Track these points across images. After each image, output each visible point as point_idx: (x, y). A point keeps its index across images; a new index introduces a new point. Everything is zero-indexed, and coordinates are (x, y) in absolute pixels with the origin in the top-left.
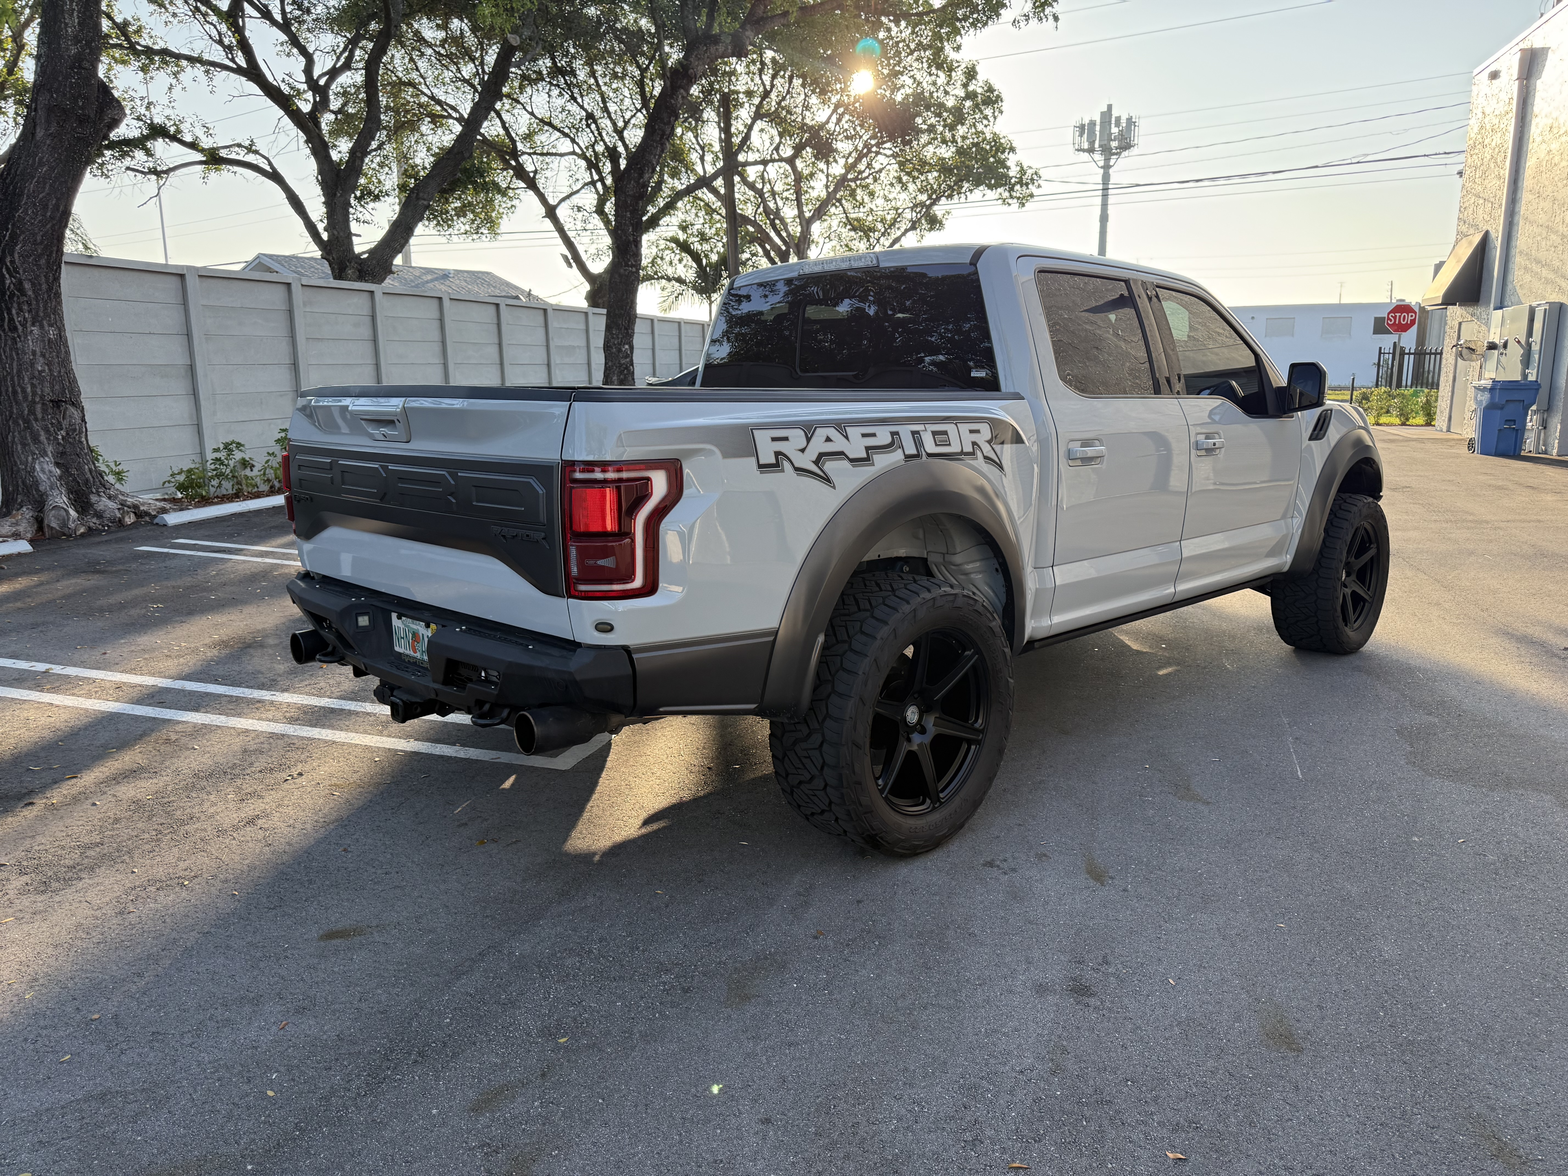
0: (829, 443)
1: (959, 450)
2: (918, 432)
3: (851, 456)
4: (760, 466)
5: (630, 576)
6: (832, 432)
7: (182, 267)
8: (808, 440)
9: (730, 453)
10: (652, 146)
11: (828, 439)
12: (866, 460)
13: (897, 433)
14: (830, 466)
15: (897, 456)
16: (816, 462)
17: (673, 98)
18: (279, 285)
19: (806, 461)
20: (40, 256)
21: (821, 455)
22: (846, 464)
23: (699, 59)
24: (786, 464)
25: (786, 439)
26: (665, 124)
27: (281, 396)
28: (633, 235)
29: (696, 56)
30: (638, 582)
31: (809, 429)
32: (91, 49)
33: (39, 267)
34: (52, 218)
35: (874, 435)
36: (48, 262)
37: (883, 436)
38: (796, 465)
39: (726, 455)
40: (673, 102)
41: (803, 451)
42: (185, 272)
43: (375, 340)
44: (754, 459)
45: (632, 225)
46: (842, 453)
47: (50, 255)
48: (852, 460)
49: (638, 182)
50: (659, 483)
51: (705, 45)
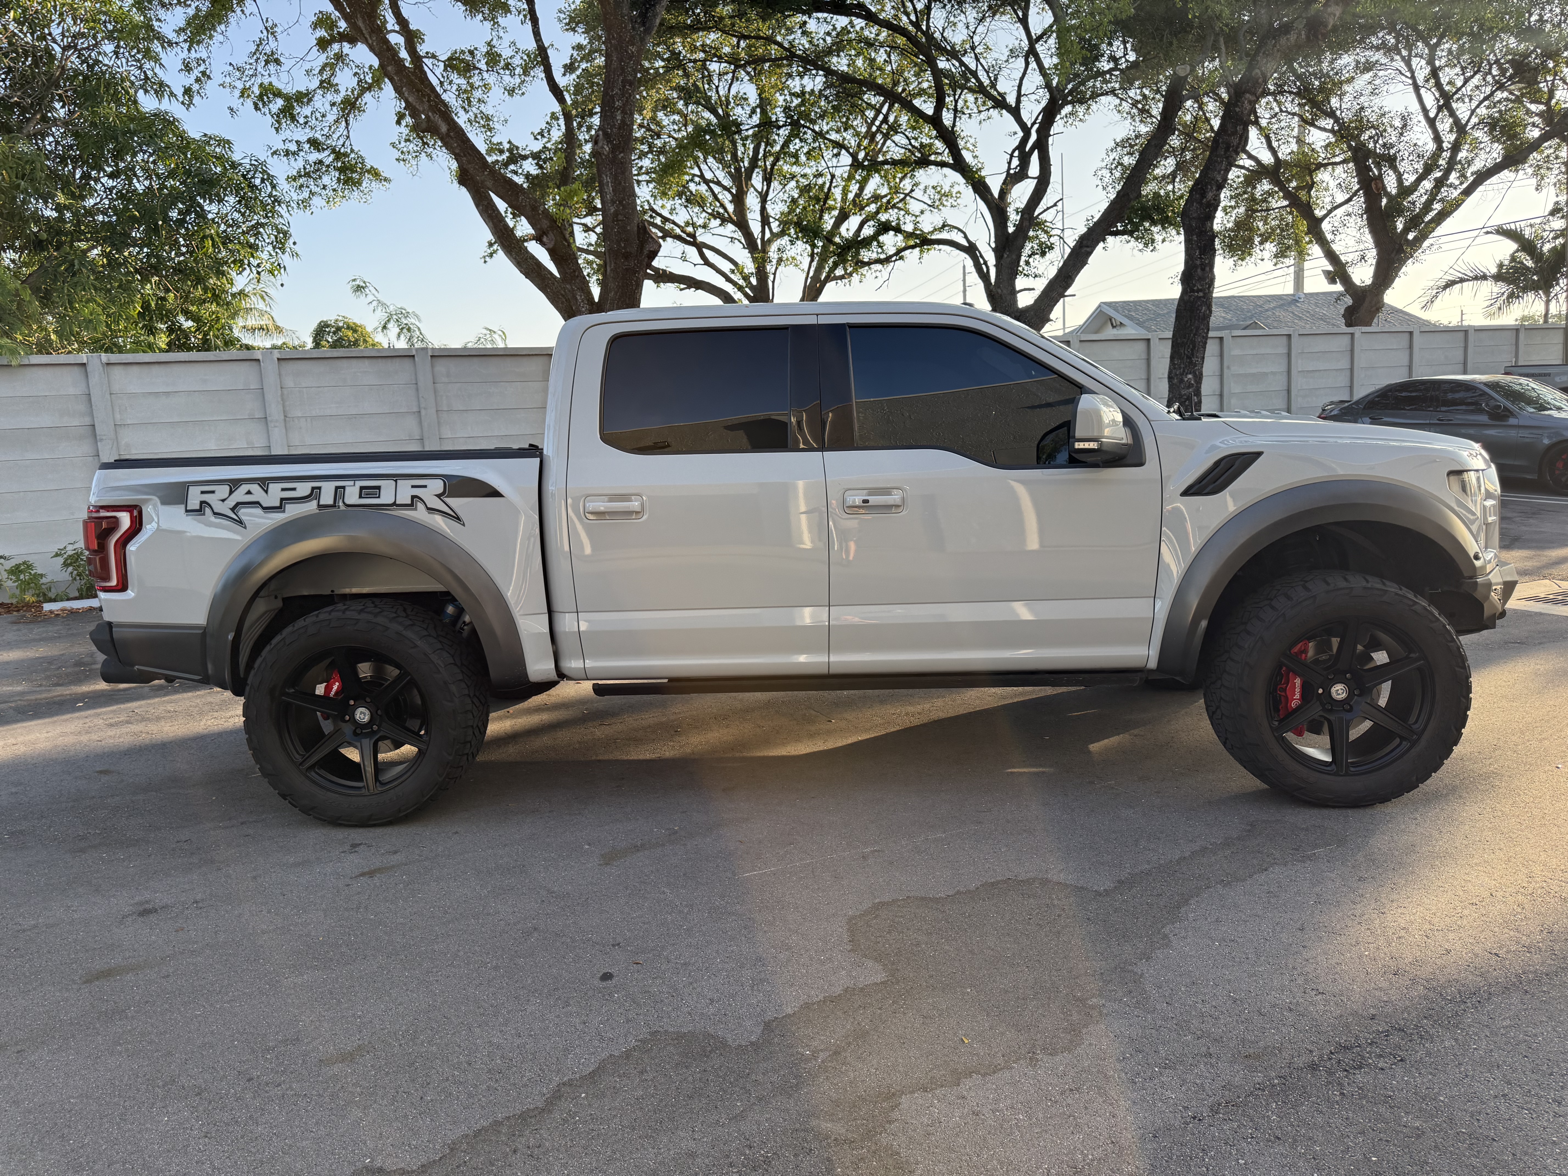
0: (249, 496)
1: (391, 501)
2: (344, 488)
3: (264, 505)
4: (187, 511)
5: (108, 578)
6: (255, 488)
8: (231, 492)
9: (165, 502)
10: (1216, 161)
11: (249, 492)
12: (280, 508)
13: (319, 488)
14: (244, 513)
15: (312, 506)
16: (233, 509)
17: (1237, 106)
19: (225, 508)
21: (238, 504)
22: (259, 511)
23: (1267, 55)
24: (208, 510)
25: (213, 492)
26: (1229, 135)
28: (1201, 258)
29: (1264, 53)
30: (114, 582)
31: (234, 484)
35: (294, 489)
37: (303, 489)
38: (215, 511)
39: (163, 503)
40: (1237, 109)
41: (223, 501)
44: (183, 506)
45: (1199, 248)
46: (258, 503)
48: (264, 508)
49: (1201, 204)
50: (125, 520)
51: (1274, 38)
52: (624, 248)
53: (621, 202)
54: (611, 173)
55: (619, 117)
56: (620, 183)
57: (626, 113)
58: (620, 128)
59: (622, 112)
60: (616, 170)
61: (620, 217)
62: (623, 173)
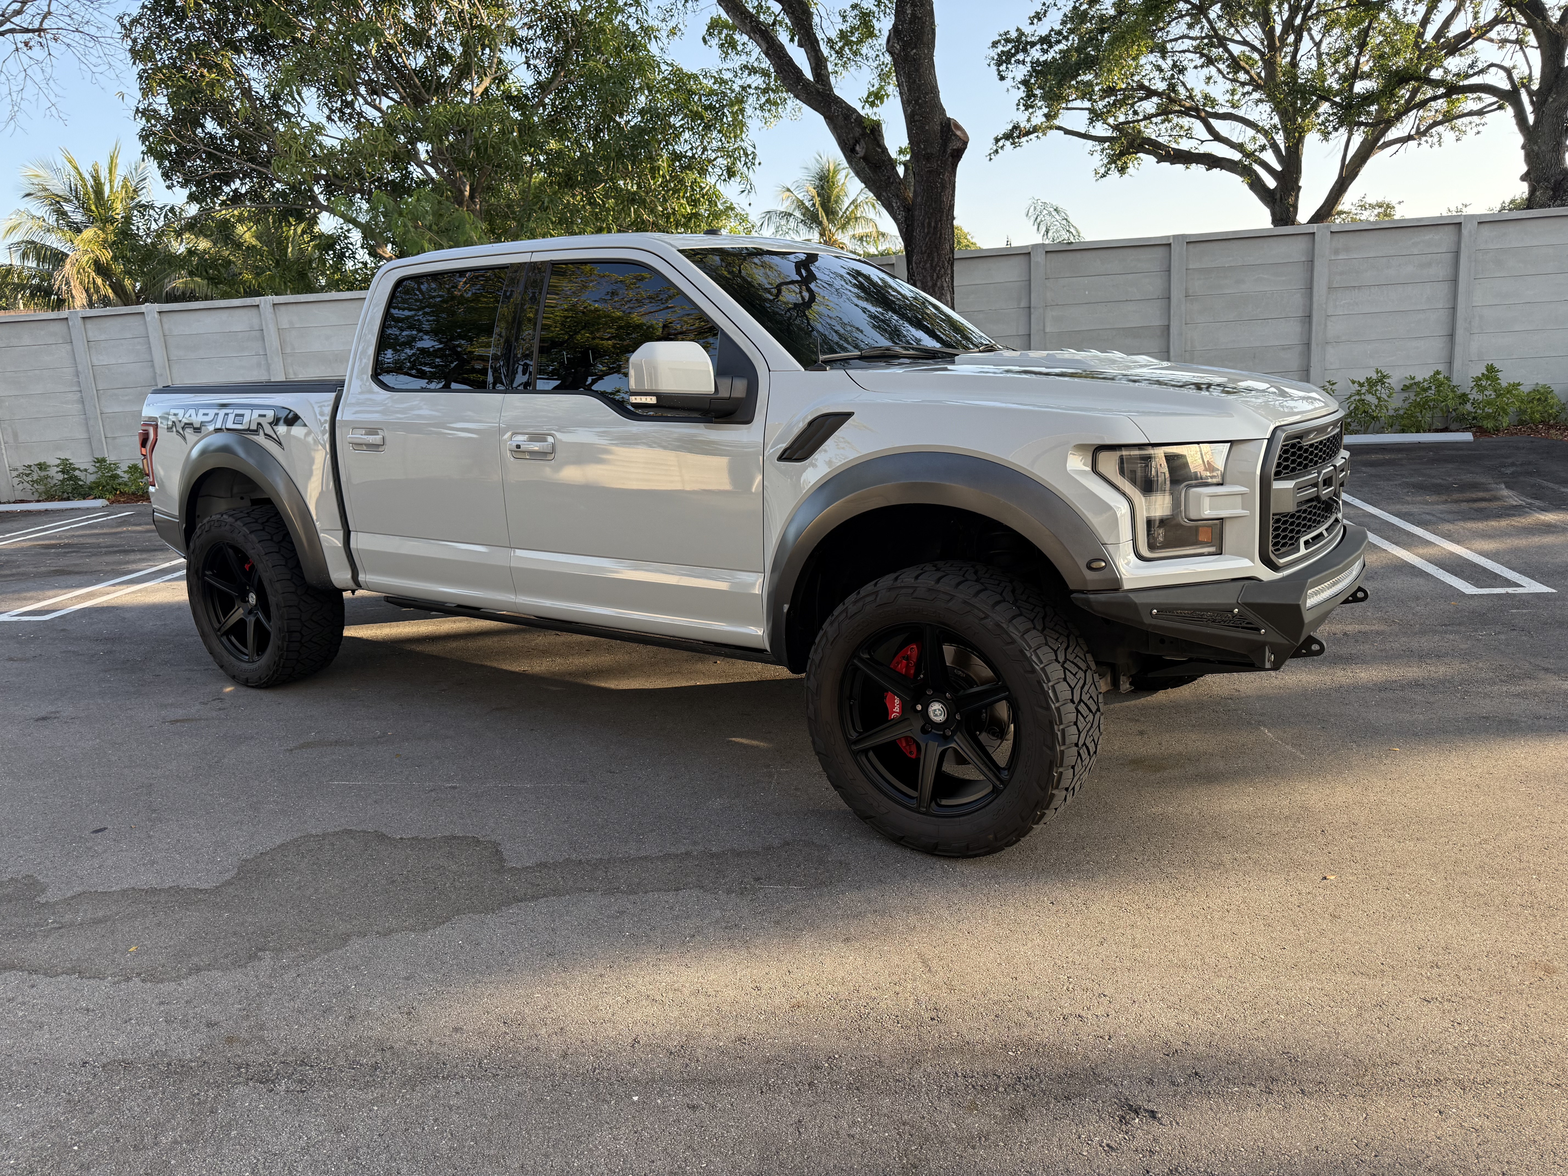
1: (249, 427)
7: (1168, 237)
18: (1300, 237)
20: (926, 262)
27: (1283, 349)
32: (919, 105)
33: (926, 270)
34: (928, 233)
36: (931, 265)
42: (1171, 241)
43: (1455, 280)
47: (933, 260)
52: (924, 149)
53: (916, 102)
54: (904, 73)
55: (909, 11)
56: (915, 81)
57: (916, 6)
58: (910, 23)
59: (912, 5)
60: (909, 68)
61: (917, 118)
62: (917, 70)
